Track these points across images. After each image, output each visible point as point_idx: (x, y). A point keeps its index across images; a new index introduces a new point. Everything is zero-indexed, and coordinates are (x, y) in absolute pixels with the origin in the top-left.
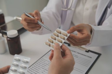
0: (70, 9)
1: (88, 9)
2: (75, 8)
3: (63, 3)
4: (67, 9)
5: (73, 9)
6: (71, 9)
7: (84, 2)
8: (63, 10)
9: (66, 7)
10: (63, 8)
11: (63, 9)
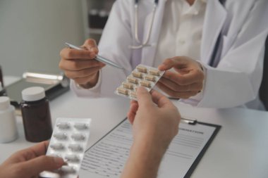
0: (147, 45)
1: (183, 42)
2: (159, 42)
3: (131, 35)
4: (141, 46)
5: (153, 44)
6: (150, 46)
7: (175, 28)
8: (132, 50)
9: (138, 41)
10: (132, 45)
11: (134, 47)
